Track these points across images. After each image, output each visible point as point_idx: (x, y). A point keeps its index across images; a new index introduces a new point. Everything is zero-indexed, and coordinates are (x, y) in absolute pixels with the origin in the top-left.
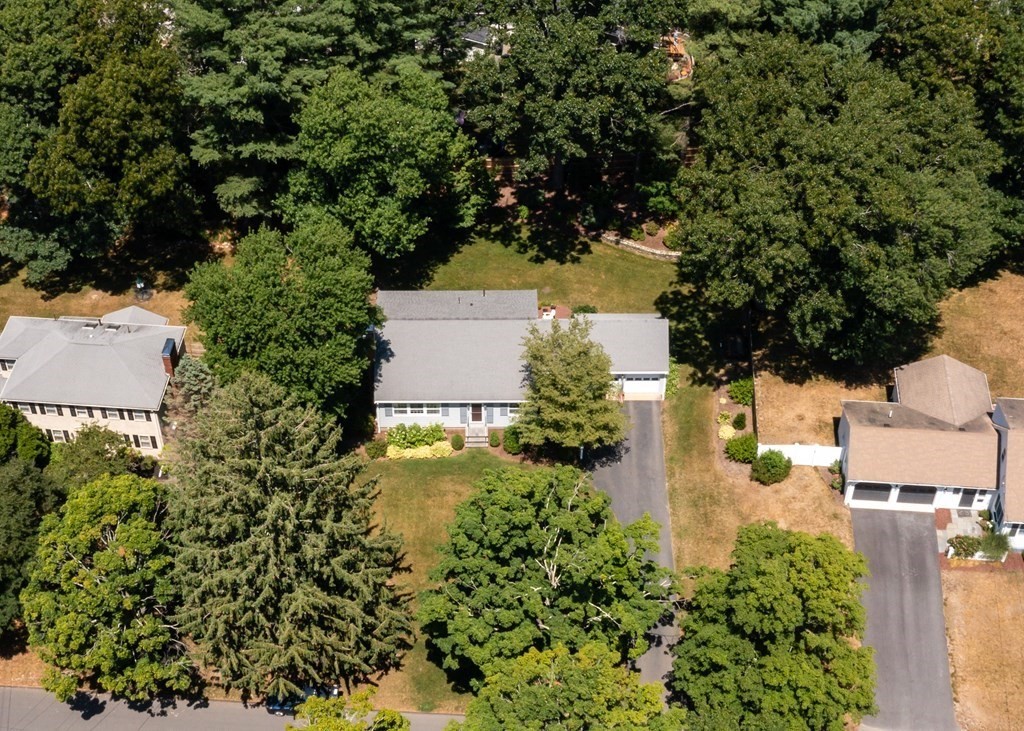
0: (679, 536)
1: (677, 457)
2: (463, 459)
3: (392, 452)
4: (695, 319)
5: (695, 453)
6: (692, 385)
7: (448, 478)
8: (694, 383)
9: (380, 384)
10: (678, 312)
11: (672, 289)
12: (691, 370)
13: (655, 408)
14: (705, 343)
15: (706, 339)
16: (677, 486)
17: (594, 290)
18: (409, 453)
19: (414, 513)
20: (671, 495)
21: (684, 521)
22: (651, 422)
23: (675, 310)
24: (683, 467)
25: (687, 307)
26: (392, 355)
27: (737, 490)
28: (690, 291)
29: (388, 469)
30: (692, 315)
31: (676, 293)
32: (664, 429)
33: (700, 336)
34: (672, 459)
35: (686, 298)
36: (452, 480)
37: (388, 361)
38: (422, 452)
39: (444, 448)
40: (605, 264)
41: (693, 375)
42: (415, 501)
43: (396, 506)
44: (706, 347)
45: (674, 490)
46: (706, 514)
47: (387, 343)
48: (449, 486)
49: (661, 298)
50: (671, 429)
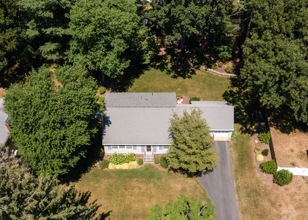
0: (243, 213)
1: (238, 169)
2: (142, 170)
3: (111, 166)
4: (240, 103)
5: (246, 168)
6: (241, 134)
7: (135, 179)
8: (242, 132)
9: (105, 136)
10: (232, 100)
11: (229, 89)
12: (240, 126)
13: (227, 144)
14: (245, 114)
15: (245, 112)
16: (240, 185)
17: (198, 90)
18: (118, 167)
19: (119, 199)
20: (237, 189)
21: (244, 205)
22: (225, 151)
23: (231, 99)
24: (242, 175)
25: (236, 98)
26: (111, 123)
27: (268, 188)
28: (236, 91)
29: (108, 175)
30: (238, 101)
31: (231, 91)
32: (232, 155)
33: (243, 111)
34: (236, 171)
35: (235, 93)
36: (137, 181)
37: (109, 126)
38: (125, 166)
39: (134, 165)
40: (202, 79)
41: (242, 129)
42: (120, 192)
43: (111, 195)
44: (246, 116)
45: (238, 187)
46: (254, 201)
47: (108, 118)
48: (136, 184)
49: (225, 93)
50: (235, 155)
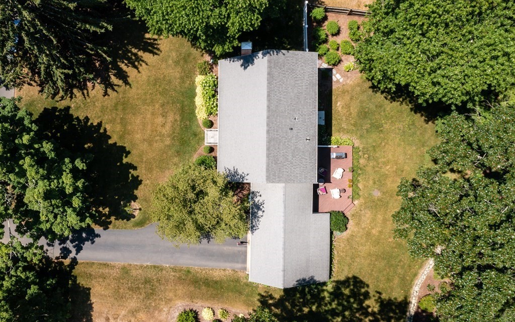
0: (124, 268)
1: (190, 276)
2: (194, 128)
3: (199, 79)
4: (334, 306)
5: (192, 289)
6: (259, 294)
7: (178, 118)
8: (263, 296)
9: (229, 61)
10: (342, 294)
11: (372, 293)
12: (277, 296)
13: (238, 266)
14: (306, 310)
15: (311, 311)
16: (164, 272)
17: (374, 231)
18: (199, 90)
19: (148, 97)
20: (158, 267)
21: (134, 273)
22: (225, 261)
23: (347, 292)
24: (180, 278)
25: (348, 302)
26: (245, 68)
27: (157, 312)
28: (369, 307)
29: (189, 76)
30: (339, 304)
31: (367, 295)
32: (219, 269)
33: (314, 308)
34: (189, 271)
35: (361, 303)
36: (176, 120)
37: (242, 65)
38: (199, 101)
39: (201, 115)
41: (271, 297)
42: (159, 96)
43: (155, 84)
44: (301, 310)
45: (162, 270)
46: (139, 288)
47: (252, 62)
48: (170, 118)
49: (361, 282)
50: (217, 275)
